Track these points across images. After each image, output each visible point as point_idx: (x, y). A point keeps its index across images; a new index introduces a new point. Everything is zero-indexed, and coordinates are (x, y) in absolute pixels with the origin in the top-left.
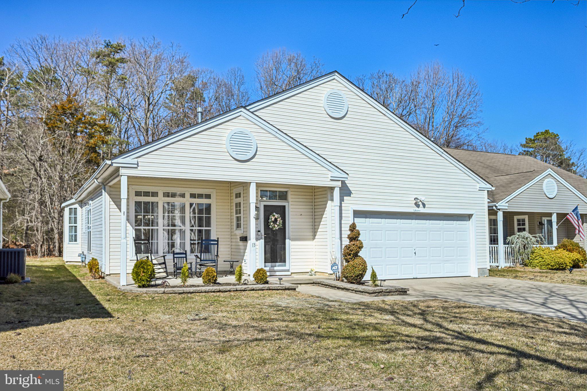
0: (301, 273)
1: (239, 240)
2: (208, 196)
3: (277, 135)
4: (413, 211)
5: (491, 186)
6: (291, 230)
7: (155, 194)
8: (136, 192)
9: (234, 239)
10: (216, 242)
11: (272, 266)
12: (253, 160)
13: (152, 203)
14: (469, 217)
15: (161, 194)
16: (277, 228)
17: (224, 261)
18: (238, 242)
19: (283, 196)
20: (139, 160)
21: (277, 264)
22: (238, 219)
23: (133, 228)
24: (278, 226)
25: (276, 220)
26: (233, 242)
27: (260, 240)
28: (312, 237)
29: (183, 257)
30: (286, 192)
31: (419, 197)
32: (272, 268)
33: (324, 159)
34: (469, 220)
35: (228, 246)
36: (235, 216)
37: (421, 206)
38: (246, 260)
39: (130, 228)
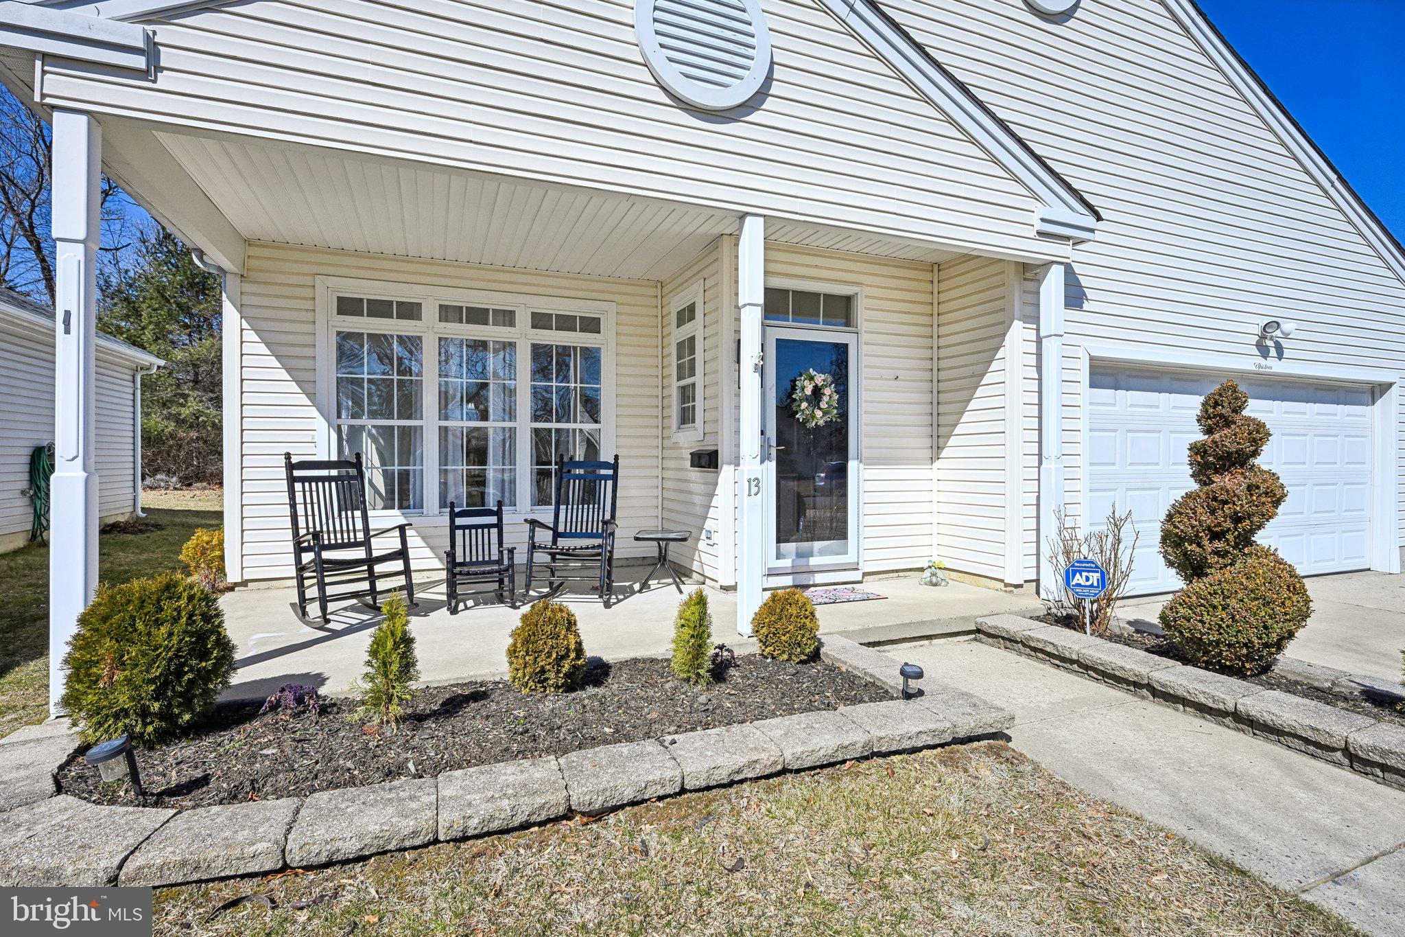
0: (893, 571)
1: (688, 463)
2: (591, 325)
3: (854, 21)
4: (1253, 368)
6: (864, 428)
7: (410, 311)
8: (341, 300)
9: (671, 458)
10: (611, 472)
11: (799, 555)
12: (754, 116)
13: (404, 340)
14: (1378, 391)
15: (430, 312)
16: (821, 423)
17: (637, 539)
18: (686, 470)
21: (817, 545)
22: (687, 394)
23: (329, 424)
24: (824, 413)
25: (817, 392)
26: (669, 469)
27: (763, 462)
28: (928, 453)
29: (489, 526)
30: (851, 298)
32: (802, 561)
34: (1373, 403)
35: (654, 482)
36: (675, 385)
37: (1273, 352)
38: (714, 536)
39: (321, 424)
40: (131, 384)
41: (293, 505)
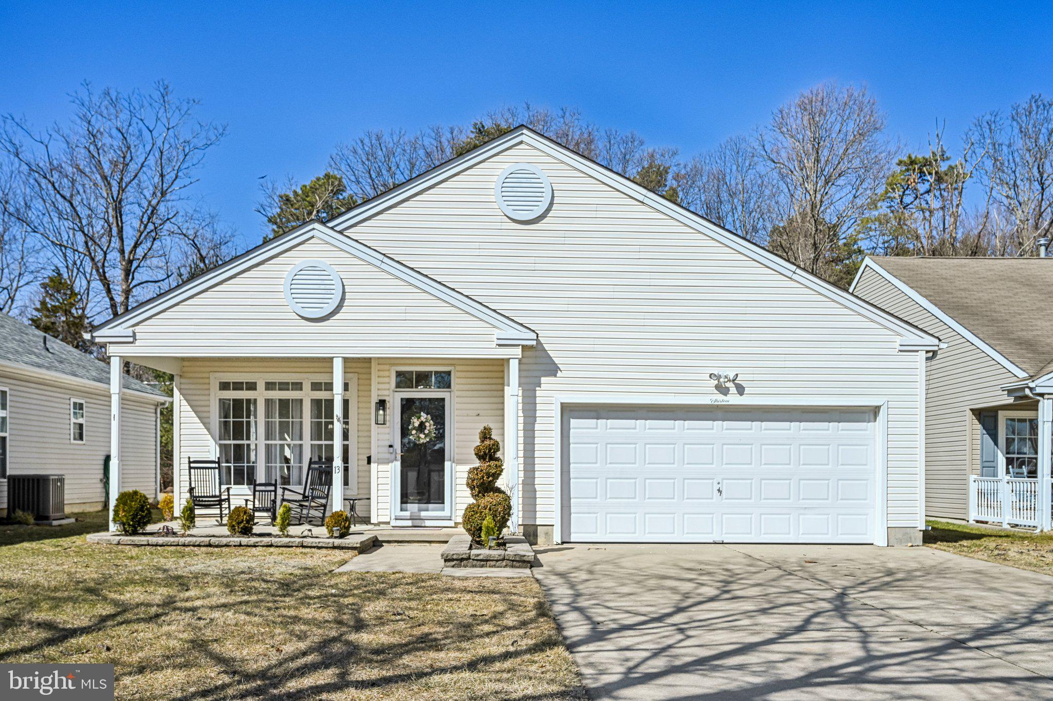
1: (365, 461)
3: (383, 266)
4: (710, 403)
5: (936, 342)
6: (455, 444)
7: (252, 386)
8: (221, 383)
12: (337, 317)
13: (248, 401)
14: (875, 411)
15: (261, 386)
16: (424, 441)
19: (444, 380)
20: (137, 329)
21: (431, 506)
23: (216, 443)
24: (426, 435)
25: (423, 425)
27: (392, 462)
29: (271, 491)
30: (449, 373)
31: (723, 372)
32: (417, 513)
33: (480, 303)
34: (875, 420)
37: (733, 390)
39: (212, 443)
40: (154, 415)
41: (190, 479)
